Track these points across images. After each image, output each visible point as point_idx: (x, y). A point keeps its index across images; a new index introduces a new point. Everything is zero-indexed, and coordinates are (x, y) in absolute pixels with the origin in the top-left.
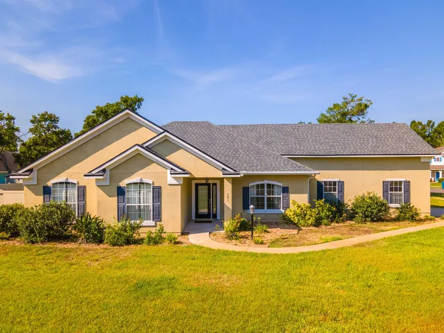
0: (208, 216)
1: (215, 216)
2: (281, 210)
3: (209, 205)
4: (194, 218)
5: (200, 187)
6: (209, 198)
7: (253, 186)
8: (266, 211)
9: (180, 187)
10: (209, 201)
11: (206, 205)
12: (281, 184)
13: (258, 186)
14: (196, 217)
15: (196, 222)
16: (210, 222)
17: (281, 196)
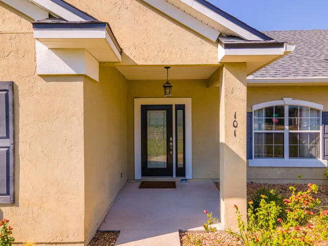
0: (166, 171)
1: (181, 172)
2: (321, 159)
3: (169, 149)
4: (138, 174)
5: (151, 114)
6: (169, 134)
7: (260, 110)
8: (287, 161)
9: (79, 85)
10: (168, 141)
11: (163, 149)
12: (320, 107)
13: (269, 111)
14: (143, 174)
15: (144, 185)
16: (172, 185)
17: (321, 131)
